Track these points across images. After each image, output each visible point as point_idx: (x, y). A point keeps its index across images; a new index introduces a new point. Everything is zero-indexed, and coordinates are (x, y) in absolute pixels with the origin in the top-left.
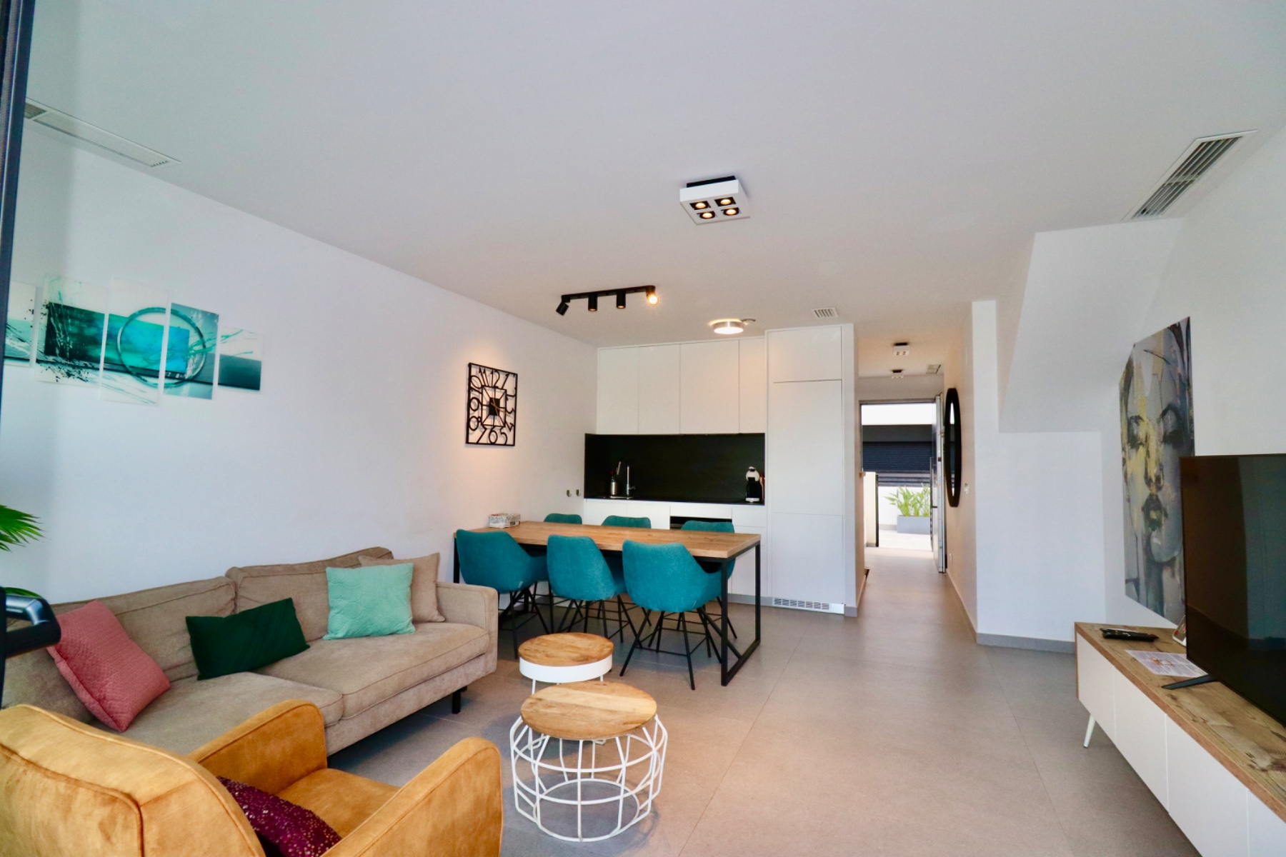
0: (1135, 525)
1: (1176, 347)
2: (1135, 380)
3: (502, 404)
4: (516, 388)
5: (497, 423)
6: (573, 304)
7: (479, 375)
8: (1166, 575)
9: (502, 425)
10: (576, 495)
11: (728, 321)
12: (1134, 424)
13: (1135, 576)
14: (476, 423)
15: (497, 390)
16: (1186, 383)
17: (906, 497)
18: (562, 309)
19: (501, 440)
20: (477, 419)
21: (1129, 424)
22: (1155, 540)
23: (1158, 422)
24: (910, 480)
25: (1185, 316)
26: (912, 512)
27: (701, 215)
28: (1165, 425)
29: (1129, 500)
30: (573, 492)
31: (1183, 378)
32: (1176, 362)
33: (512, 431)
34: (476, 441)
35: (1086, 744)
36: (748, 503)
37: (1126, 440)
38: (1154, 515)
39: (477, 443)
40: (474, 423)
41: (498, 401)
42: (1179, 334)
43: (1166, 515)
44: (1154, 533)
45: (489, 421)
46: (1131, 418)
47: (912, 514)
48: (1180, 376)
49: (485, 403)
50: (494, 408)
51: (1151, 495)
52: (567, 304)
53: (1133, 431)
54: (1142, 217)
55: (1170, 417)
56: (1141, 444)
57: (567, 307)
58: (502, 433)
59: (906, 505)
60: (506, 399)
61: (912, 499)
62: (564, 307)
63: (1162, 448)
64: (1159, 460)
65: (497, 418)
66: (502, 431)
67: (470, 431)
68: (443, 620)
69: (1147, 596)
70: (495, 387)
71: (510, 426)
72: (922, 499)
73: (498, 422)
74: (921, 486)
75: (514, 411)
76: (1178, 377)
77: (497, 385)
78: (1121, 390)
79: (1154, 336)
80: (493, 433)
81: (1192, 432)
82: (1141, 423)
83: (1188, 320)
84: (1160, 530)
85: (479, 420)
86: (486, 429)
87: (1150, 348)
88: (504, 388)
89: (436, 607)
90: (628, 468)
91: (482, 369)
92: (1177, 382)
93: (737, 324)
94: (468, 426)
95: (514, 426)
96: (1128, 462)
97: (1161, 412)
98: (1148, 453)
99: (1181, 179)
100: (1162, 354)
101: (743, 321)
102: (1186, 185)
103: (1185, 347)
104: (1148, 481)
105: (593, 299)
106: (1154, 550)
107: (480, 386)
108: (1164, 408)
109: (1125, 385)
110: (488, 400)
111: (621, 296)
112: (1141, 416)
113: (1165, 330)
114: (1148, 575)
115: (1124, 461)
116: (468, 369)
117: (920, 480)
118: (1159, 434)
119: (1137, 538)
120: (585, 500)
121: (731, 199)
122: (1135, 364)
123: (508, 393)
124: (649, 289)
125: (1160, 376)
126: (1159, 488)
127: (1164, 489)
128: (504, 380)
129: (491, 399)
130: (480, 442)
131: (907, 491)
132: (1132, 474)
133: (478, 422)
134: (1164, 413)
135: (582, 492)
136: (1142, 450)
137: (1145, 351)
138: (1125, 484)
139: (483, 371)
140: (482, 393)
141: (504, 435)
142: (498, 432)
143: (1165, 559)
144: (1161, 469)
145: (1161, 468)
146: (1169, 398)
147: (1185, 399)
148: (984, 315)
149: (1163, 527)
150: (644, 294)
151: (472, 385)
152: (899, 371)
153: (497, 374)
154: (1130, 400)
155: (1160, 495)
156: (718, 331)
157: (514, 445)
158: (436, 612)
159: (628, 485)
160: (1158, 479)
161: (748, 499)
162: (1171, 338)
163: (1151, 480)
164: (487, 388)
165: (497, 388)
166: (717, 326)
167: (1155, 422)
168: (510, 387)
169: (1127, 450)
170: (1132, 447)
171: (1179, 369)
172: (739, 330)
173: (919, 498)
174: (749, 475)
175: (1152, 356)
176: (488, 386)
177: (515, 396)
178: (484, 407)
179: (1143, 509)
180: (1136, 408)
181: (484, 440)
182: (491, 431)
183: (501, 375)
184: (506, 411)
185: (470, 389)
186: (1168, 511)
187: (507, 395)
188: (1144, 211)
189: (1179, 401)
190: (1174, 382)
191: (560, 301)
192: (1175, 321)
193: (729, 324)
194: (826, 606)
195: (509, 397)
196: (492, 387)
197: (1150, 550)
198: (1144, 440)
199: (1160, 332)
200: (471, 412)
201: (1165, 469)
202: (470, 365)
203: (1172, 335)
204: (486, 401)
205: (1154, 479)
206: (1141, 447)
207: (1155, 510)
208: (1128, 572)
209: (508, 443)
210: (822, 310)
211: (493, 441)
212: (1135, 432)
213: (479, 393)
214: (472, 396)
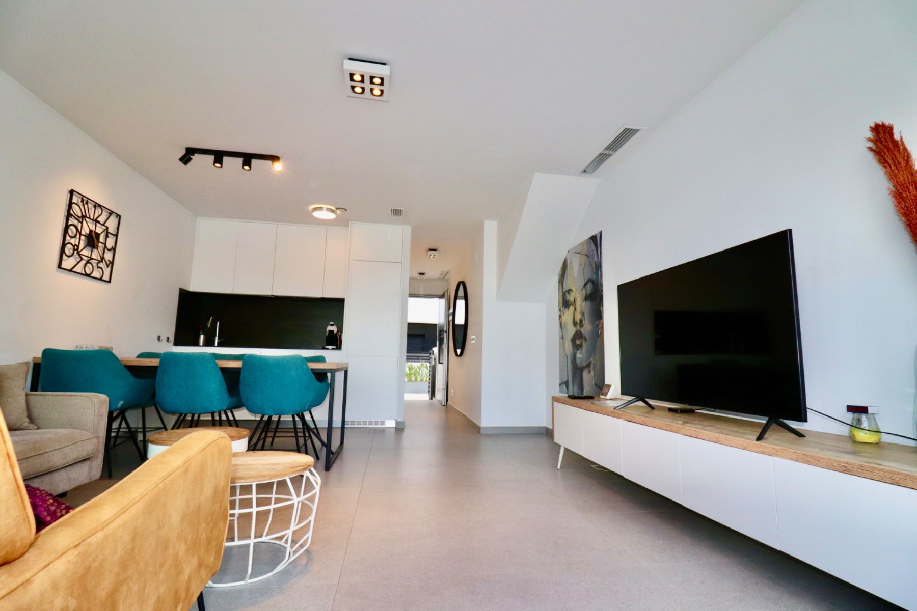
0: (566, 351)
1: (594, 248)
2: (568, 270)
3: (102, 239)
4: (118, 228)
5: (94, 256)
6: (196, 158)
7: (81, 204)
8: (585, 374)
9: (99, 259)
10: (166, 342)
11: (325, 206)
12: (567, 295)
13: (565, 380)
14: (72, 251)
15: (98, 224)
16: (599, 265)
17: (410, 369)
18: (186, 159)
19: (97, 274)
20: (74, 246)
21: (564, 295)
22: (579, 356)
23: (582, 290)
24: (413, 358)
25: (599, 231)
26: (413, 379)
27: (353, 87)
28: (586, 291)
29: (563, 338)
30: (164, 338)
31: (597, 264)
32: (593, 255)
33: (109, 268)
34: (69, 268)
35: (559, 468)
36: (328, 349)
37: (561, 305)
38: (578, 342)
39: (71, 270)
40: (69, 250)
41: (98, 235)
42: (596, 241)
43: (586, 340)
44: (578, 352)
45: (86, 252)
46: (566, 291)
47: (413, 380)
48: (595, 262)
49: (83, 233)
50: (92, 240)
51: (577, 331)
52: (191, 157)
53: (566, 298)
54: (584, 174)
55: (589, 286)
56: (572, 304)
57: (190, 159)
58: (98, 267)
59: (410, 374)
60: (107, 236)
61: (414, 370)
62: (187, 158)
63: (584, 304)
64: (582, 310)
65: (95, 251)
66: (99, 266)
67: (64, 257)
68: (36, 427)
69: (573, 388)
70: (96, 221)
71: (108, 262)
72: (420, 370)
73: (96, 255)
74: (420, 362)
75: (114, 249)
76: (594, 263)
77: (98, 219)
78: (559, 277)
79: (581, 244)
80: (89, 265)
81: (602, 291)
82: (571, 293)
83: (601, 232)
84: (582, 349)
85: (76, 248)
86: (82, 259)
87: (579, 251)
88: (106, 224)
89: (26, 415)
90: (218, 323)
91: (85, 200)
92: (594, 266)
93: (332, 211)
94: (62, 251)
95: (112, 263)
96: (562, 317)
97: (584, 284)
98: (575, 309)
99: (607, 152)
100: (585, 253)
101: (337, 209)
102: (608, 156)
103: (599, 247)
104: (575, 324)
105: (219, 156)
106: (578, 361)
107: (80, 215)
108: (586, 281)
109: (562, 274)
110: (88, 231)
111: (248, 159)
112: (571, 289)
113: (587, 240)
114: (574, 376)
115: (560, 317)
116: (69, 195)
117: (419, 358)
118: (582, 296)
119: (567, 358)
120: (175, 347)
121: (382, 79)
122: (568, 261)
123: (109, 231)
124: (274, 158)
125: (583, 265)
126: (582, 326)
127: (584, 326)
128: (106, 218)
129: (91, 231)
130: (74, 270)
131: (411, 365)
132: (565, 323)
133: (74, 250)
134: (586, 284)
135: (172, 338)
136: (572, 308)
137: (575, 253)
138: (560, 329)
139: (85, 202)
140: (82, 223)
141: (100, 270)
142: (95, 265)
143: (584, 364)
144: (583, 316)
145: (583, 314)
146: (589, 275)
147: (598, 275)
148: (491, 229)
149: (584, 347)
150: (269, 162)
151: (72, 212)
152: (423, 274)
153: (100, 211)
154: (565, 282)
155: (582, 330)
156: (317, 214)
157: (109, 282)
158: (27, 420)
159: (217, 338)
160: (581, 321)
161: (327, 347)
162: (590, 243)
163: (577, 323)
164: (87, 220)
165: (99, 222)
166: (315, 209)
167: (580, 290)
168: (112, 224)
169: (562, 310)
170: (565, 307)
171: (595, 259)
172: (332, 216)
173: (418, 370)
174: (330, 328)
175: (579, 255)
176: (89, 218)
177: (116, 236)
178: (83, 238)
179: (571, 340)
180: (569, 284)
181: (79, 269)
182: (88, 262)
183: (104, 213)
184: (105, 247)
185: (69, 215)
186: (587, 338)
187: (108, 232)
188: (585, 171)
189: (594, 276)
190: (592, 267)
191: (184, 152)
192: (593, 234)
193: (325, 209)
194: (383, 423)
195: (109, 235)
196: (93, 220)
197: (576, 362)
198: (573, 302)
199: (585, 241)
200: (68, 238)
201: (585, 316)
202: (72, 192)
203: (592, 241)
204: (85, 231)
205: (578, 322)
206: (571, 306)
207: (579, 339)
208: (561, 379)
209: (103, 278)
210: (396, 210)
211: (88, 272)
212: (568, 299)
213: (79, 221)
214: (70, 223)
